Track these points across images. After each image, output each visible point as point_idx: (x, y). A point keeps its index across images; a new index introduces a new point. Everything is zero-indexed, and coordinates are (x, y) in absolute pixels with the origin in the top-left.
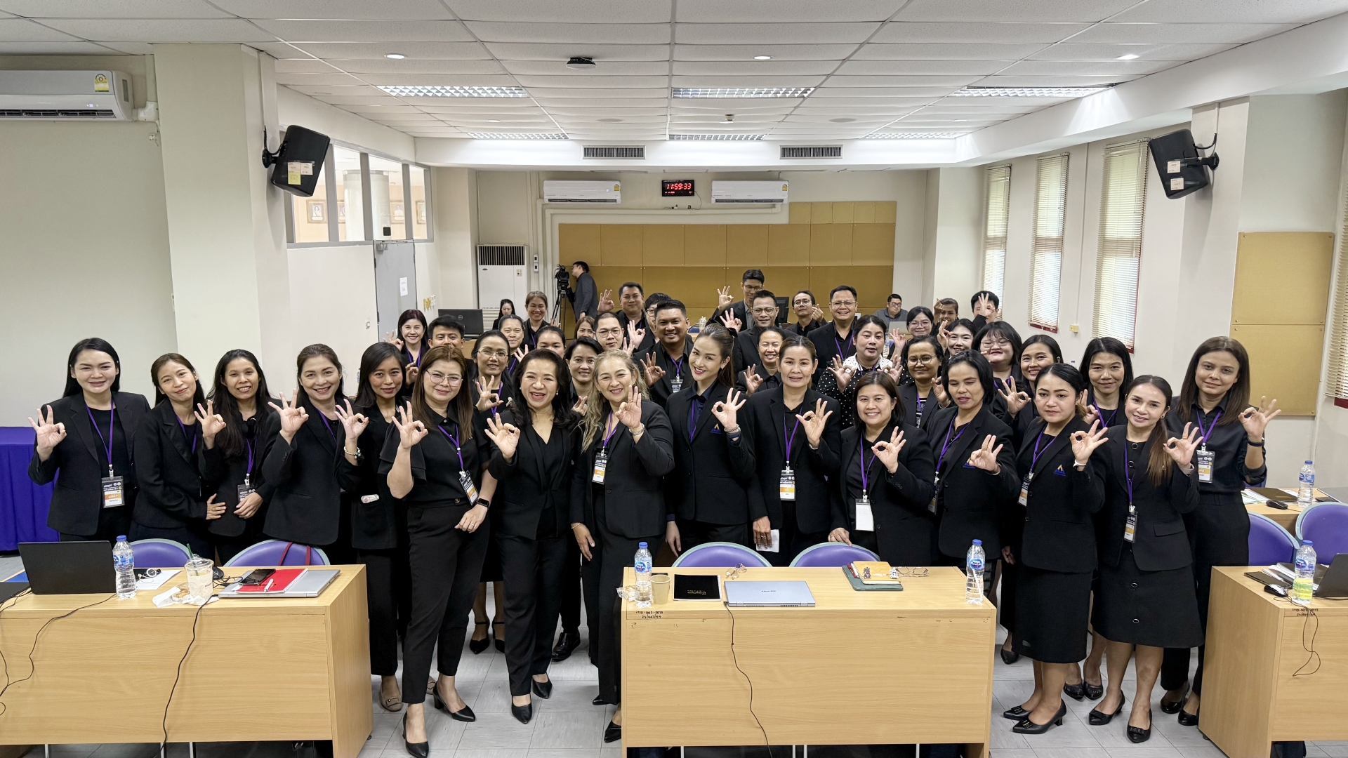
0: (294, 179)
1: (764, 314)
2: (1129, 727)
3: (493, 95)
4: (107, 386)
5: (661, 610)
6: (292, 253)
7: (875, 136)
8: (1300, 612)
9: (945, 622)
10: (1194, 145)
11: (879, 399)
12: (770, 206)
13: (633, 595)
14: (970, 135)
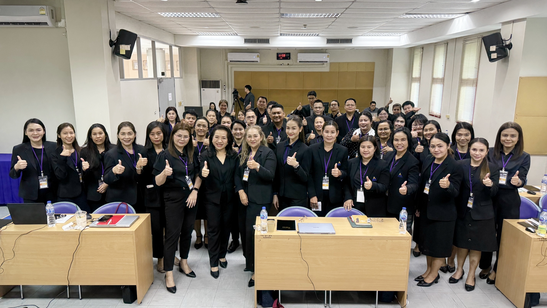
0: (123, 51)
1: (318, 109)
2: (466, 285)
3: (206, 16)
4: (40, 138)
5: (271, 235)
6: (122, 83)
7: (366, 34)
8: (541, 240)
9: (390, 241)
10: (502, 39)
11: (369, 147)
12: (322, 64)
13: (260, 228)
14: (406, 34)
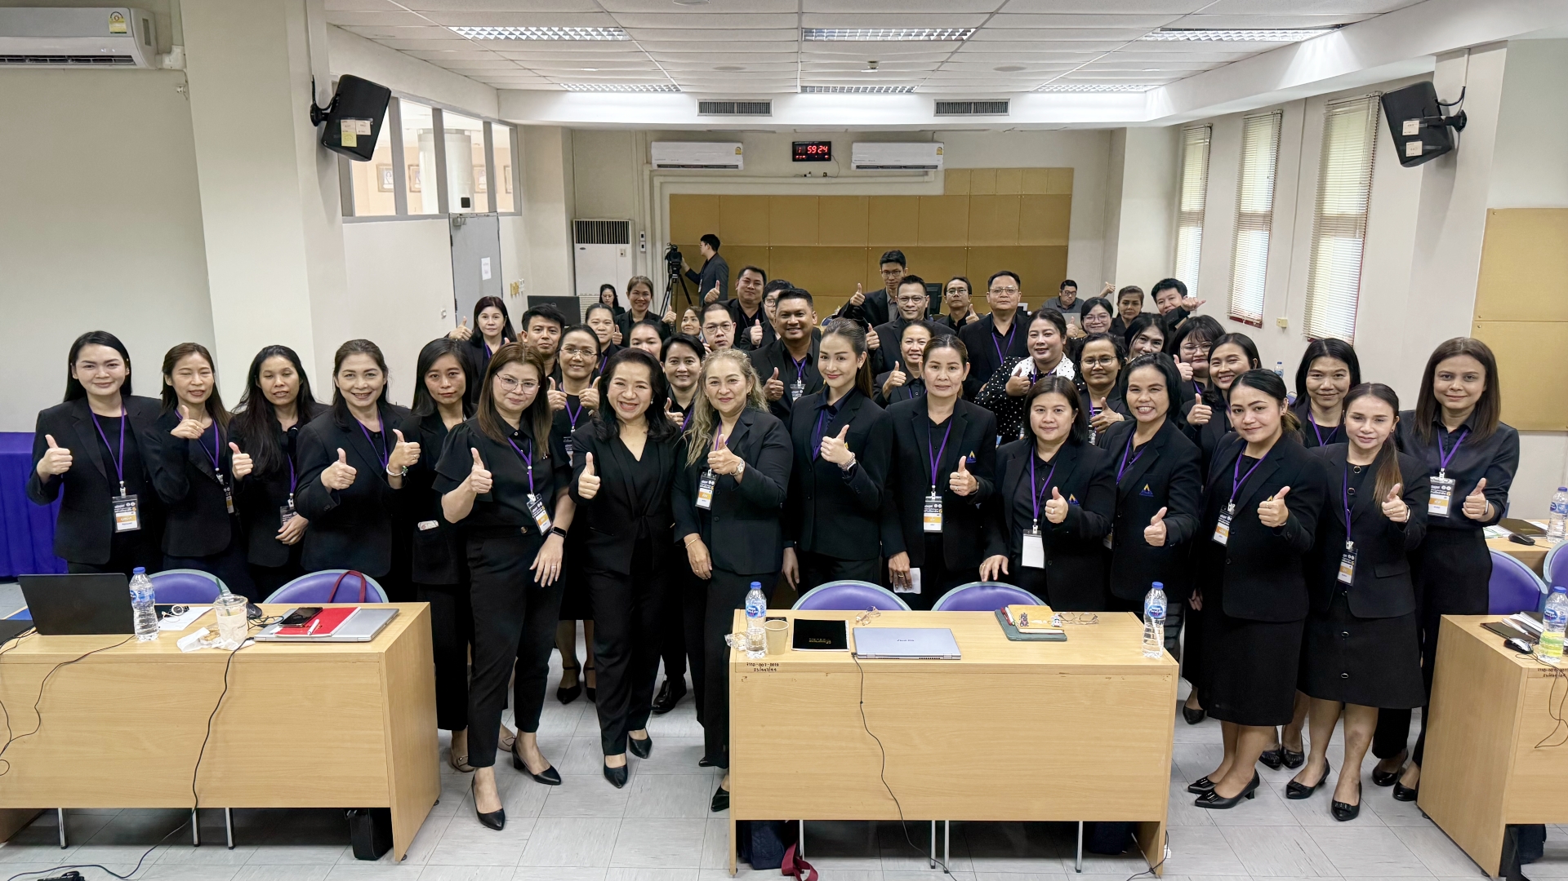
0: (349, 140)
1: (911, 303)
2: (1334, 802)
3: (588, 38)
4: (113, 388)
5: (777, 662)
6: (348, 228)
7: (1048, 88)
8: (1548, 673)
9: (1116, 679)
10: (1437, 100)
11: (1059, 410)
12: (921, 173)
13: (744, 643)
14: (1163, 88)
